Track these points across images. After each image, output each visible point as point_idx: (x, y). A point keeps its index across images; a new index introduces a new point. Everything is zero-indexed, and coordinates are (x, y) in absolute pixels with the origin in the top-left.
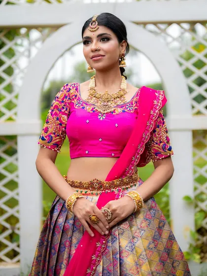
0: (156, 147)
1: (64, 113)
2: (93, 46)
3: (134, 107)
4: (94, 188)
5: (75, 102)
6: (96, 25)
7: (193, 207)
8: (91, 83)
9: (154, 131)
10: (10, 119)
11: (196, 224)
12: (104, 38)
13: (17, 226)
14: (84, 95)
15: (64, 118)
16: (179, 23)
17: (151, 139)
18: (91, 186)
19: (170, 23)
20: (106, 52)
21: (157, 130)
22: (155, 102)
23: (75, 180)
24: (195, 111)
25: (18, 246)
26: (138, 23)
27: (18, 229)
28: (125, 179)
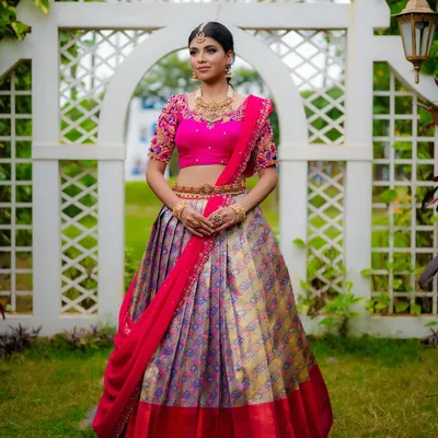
0: (260, 155)
1: (171, 124)
2: (199, 57)
3: (241, 116)
4: (204, 193)
5: (183, 112)
6: (202, 36)
7: (305, 252)
8: (198, 93)
9: (259, 139)
10: (88, 141)
11: (308, 275)
12: (210, 50)
13: (95, 270)
14: (192, 106)
15: (172, 129)
16: (296, 30)
17: (256, 148)
18: (202, 191)
19: (288, 30)
20: (212, 64)
21: (263, 138)
22: (262, 111)
23: (186, 185)
24: (313, 138)
25: (96, 294)
26: (244, 29)
27: (96, 274)
28: (235, 186)
